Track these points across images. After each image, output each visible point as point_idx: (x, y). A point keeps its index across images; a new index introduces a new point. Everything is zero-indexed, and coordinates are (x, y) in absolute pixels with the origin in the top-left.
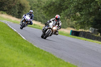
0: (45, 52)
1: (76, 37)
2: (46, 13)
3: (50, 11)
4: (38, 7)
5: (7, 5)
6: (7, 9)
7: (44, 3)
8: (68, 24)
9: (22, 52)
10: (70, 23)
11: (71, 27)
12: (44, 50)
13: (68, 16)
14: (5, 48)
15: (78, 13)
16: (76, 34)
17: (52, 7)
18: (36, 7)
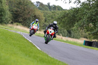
0: (59, 62)
1: (90, 47)
2: (60, 24)
3: (64, 22)
4: (52, 18)
5: (22, 16)
6: (22, 20)
7: (58, 14)
8: (82, 35)
9: (38, 61)
10: (84, 33)
11: (84, 37)
12: (58, 60)
13: (82, 27)
14: (21, 58)
15: (91, 24)
16: (89, 44)
17: (66, 18)
18: (50, 18)
